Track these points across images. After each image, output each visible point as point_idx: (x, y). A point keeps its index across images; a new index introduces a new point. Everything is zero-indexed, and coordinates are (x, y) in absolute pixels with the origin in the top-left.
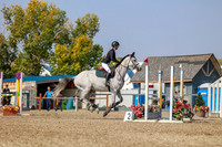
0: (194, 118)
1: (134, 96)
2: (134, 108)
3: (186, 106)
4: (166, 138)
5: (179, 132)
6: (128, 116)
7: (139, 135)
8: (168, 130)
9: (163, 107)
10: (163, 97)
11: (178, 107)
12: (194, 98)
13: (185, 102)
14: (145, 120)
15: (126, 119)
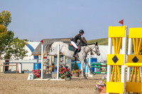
0: (72, 77)
1: (35, 64)
2: (34, 71)
3: (67, 70)
4: (54, 90)
5: (63, 86)
6: (30, 77)
7: (37, 89)
8: (56, 85)
9: (53, 71)
10: (53, 64)
11: (62, 70)
12: (72, 64)
13: (67, 67)
14: (41, 79)
15: (29, 79)
